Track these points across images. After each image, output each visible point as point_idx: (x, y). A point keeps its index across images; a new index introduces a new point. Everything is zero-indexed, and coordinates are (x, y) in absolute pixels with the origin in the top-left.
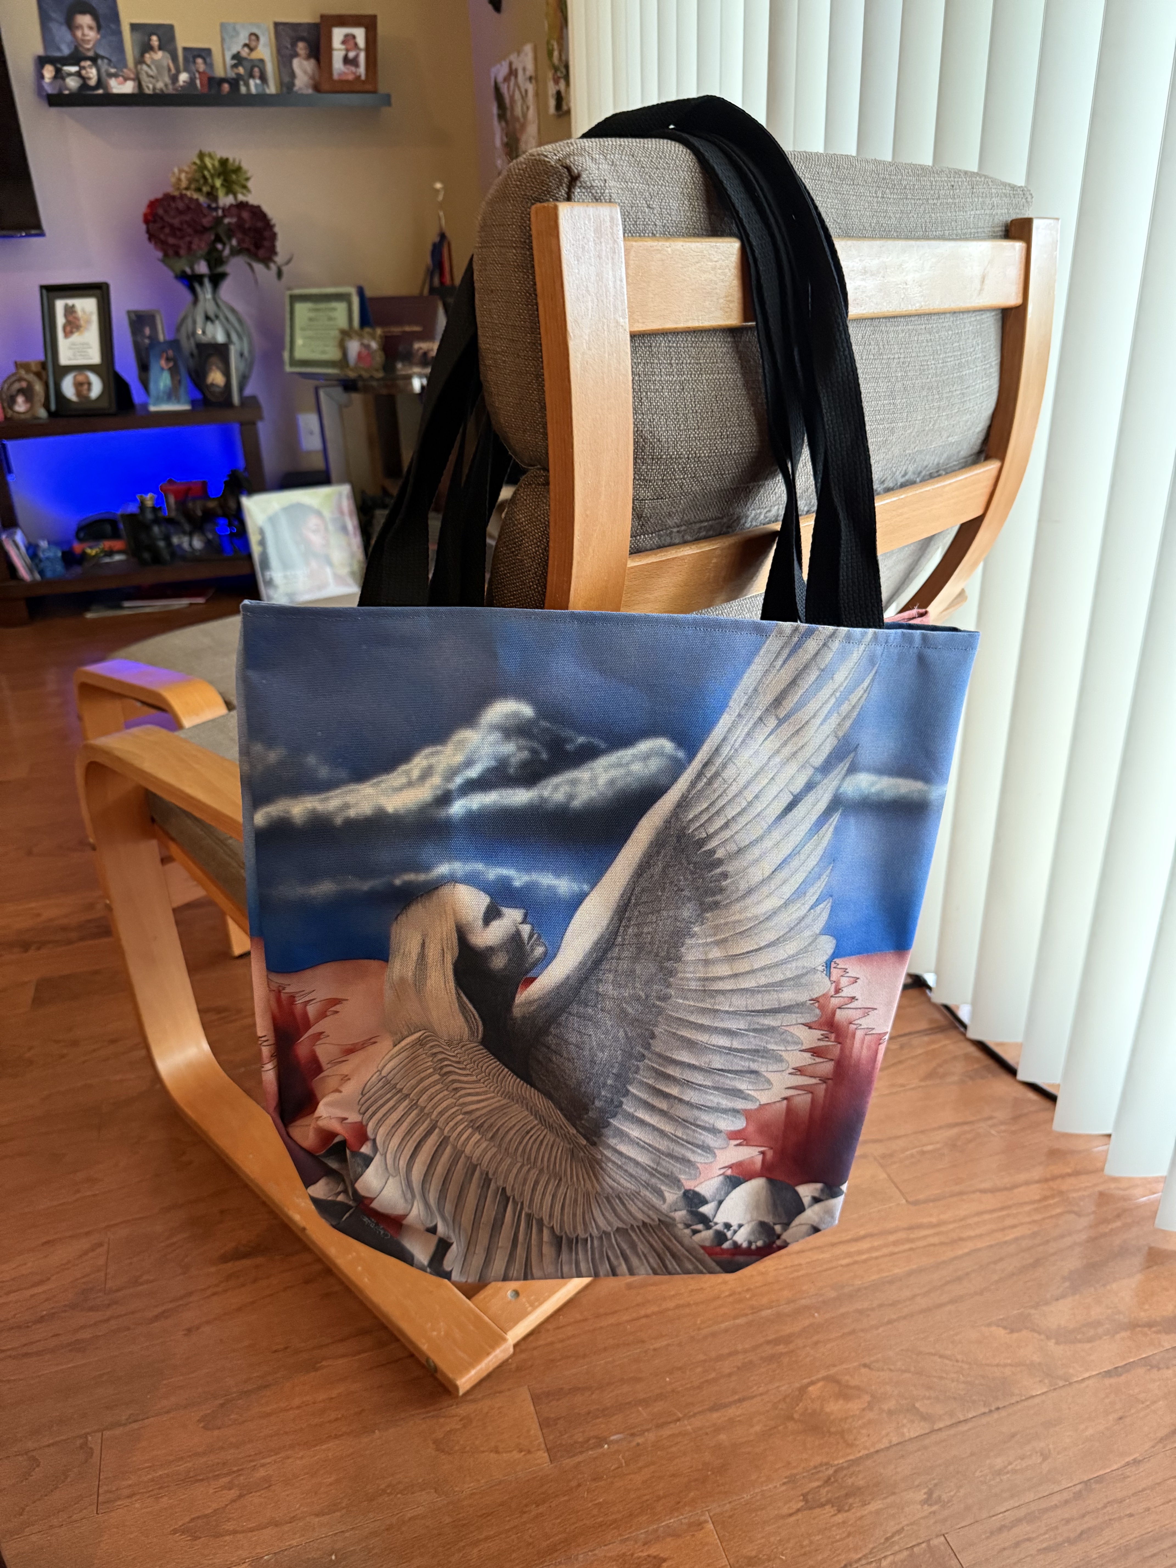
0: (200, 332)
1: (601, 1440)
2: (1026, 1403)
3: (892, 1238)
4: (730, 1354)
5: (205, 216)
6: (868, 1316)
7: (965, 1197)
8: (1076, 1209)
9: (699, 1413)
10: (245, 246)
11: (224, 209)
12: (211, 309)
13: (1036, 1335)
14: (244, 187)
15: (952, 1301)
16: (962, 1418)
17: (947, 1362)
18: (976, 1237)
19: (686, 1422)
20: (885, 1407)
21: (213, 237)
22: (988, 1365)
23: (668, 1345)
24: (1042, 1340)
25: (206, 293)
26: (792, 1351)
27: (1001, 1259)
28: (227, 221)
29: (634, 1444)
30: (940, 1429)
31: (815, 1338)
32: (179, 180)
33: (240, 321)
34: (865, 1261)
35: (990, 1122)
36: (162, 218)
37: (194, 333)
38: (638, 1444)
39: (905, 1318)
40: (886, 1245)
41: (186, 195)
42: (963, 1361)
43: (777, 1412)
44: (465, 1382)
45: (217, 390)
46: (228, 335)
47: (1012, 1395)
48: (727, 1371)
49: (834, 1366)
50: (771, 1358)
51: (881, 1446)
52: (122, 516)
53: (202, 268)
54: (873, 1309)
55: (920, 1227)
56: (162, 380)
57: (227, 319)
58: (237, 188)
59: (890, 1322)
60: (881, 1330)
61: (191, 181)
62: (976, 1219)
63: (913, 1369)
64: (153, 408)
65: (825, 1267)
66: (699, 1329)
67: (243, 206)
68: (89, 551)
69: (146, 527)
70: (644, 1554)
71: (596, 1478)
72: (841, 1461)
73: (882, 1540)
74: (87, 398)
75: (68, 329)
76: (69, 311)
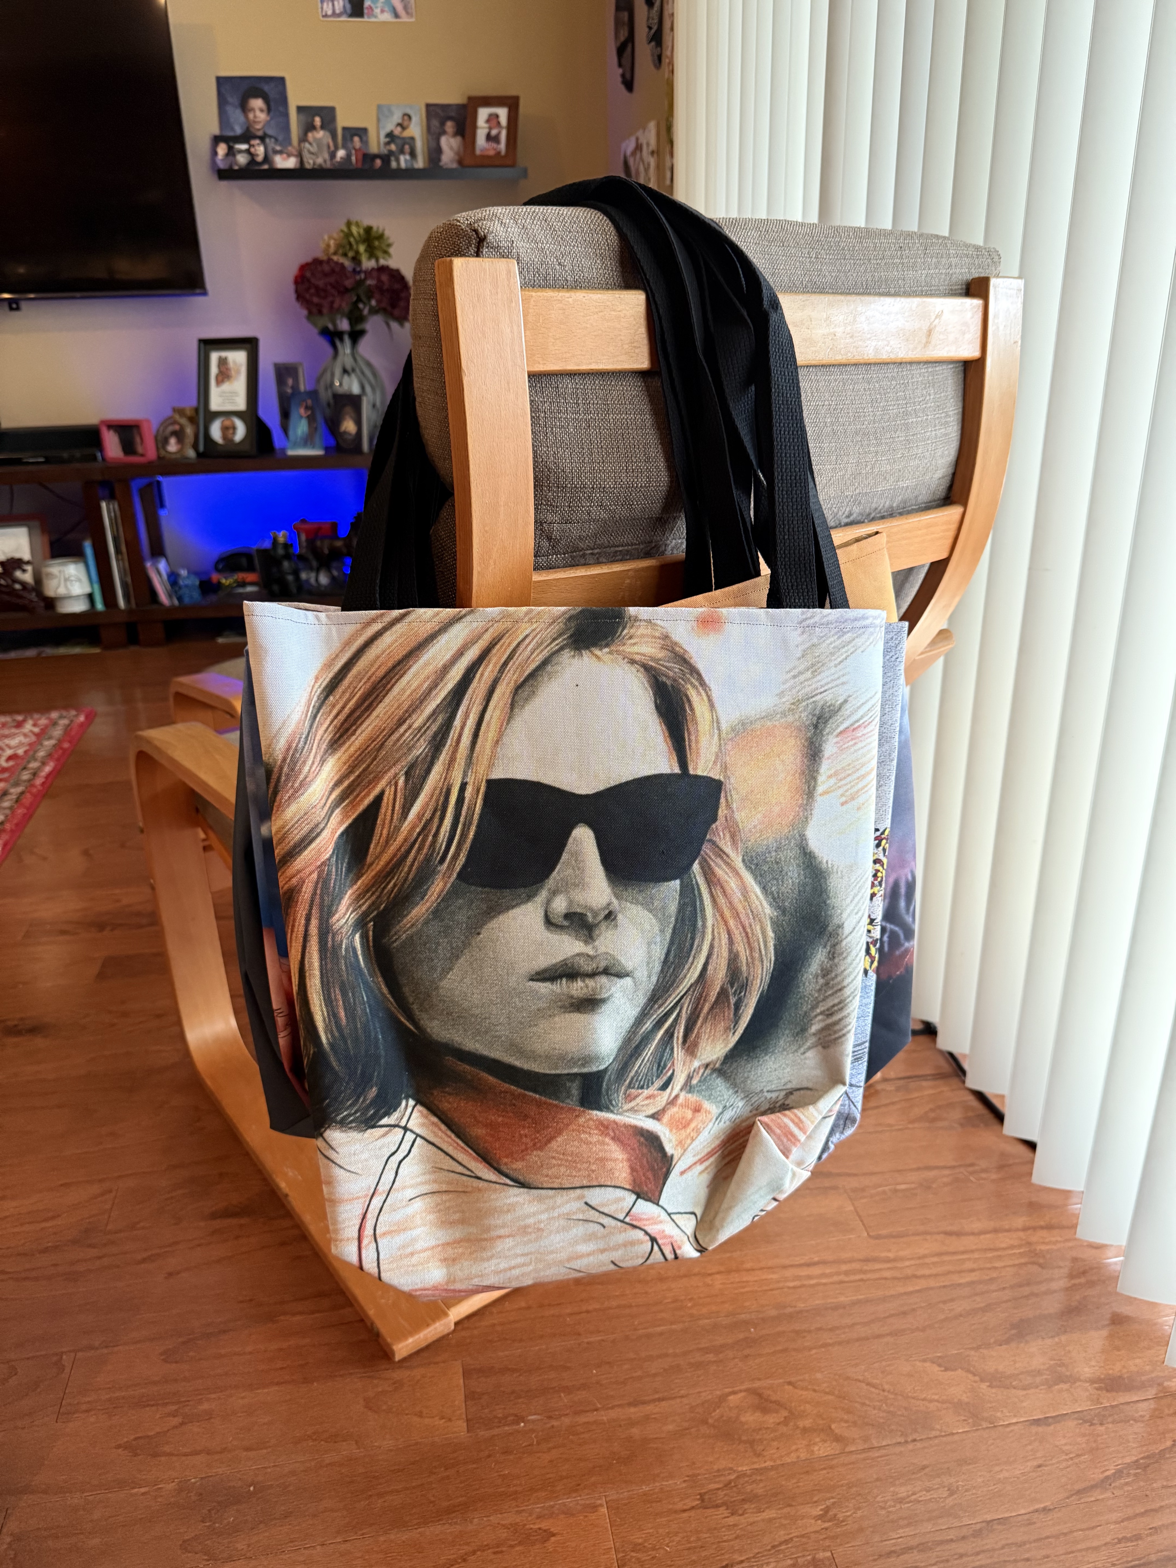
0: (337, 384)
1: (519, 1419)
2: (944, 1439)
3: (844, 1267)
4: (660, 1356)
5: (347, 278)
6: (804, 1337)
7: (928, 1237)
8: (1041, 1261)
9: (619, 1406)
10: (383, 305)
11: (365, 272)
12: (349, 362)
13: (970, 1376)
14: (386, 252)
15: (890, 1334)
16: (876, 1445)
17: (873, 1390)
18: (930, 1276)
19: (603, 1413)
20: (801, 1424)
21: (355, 299)
22: (913, 1398)
23: (603, 1340)
24: (975, 1382)
25: (346, 348)
26: (721, 1361)
27: (952, 1300)
28: (369, 282)
29: (548, 1426)
30: (851, 1452)
31: (747, 1352)
32: (328, 246)
33: (375, 374)
34: (813, 1286)
35: (971, 1169)
36: (309, 281)
37: (332, 384)
38: (553, 1427)
39: (840, 1343)
40: (838, 1274)
41: (332, 260)
42: (889, 1392)
43: (692, 1415)
44: (402, 1348)
45: (349, 437)
46: (363, 388)
47: (933, 1429)
48: (653, 1372)
49: (759, 1379)
50: (698, 1365)
51: (789, 1461)
52: (258, 551)
53: (344, 325)
54: (810, 1332)
55: (875, 1260)
56: (300, 427)
57: (363, 373)
58: (379, 254)
59: (825, 1345)
60: (814, 1351)
61: (339, 246)
62: (935, 1259)
63: (836, 1392)
64: (291, 453)
65: (771, 1287)
66: (635, 1329)
67: (383, 269)
68: (223, 581)
69: (278, 562)
70: (536, 1526)
71: (507, 1452)
72: (746, 1468)
73: (770, 1546)
74: (232, 441)
75: (220, 378)
76: (222, 362)
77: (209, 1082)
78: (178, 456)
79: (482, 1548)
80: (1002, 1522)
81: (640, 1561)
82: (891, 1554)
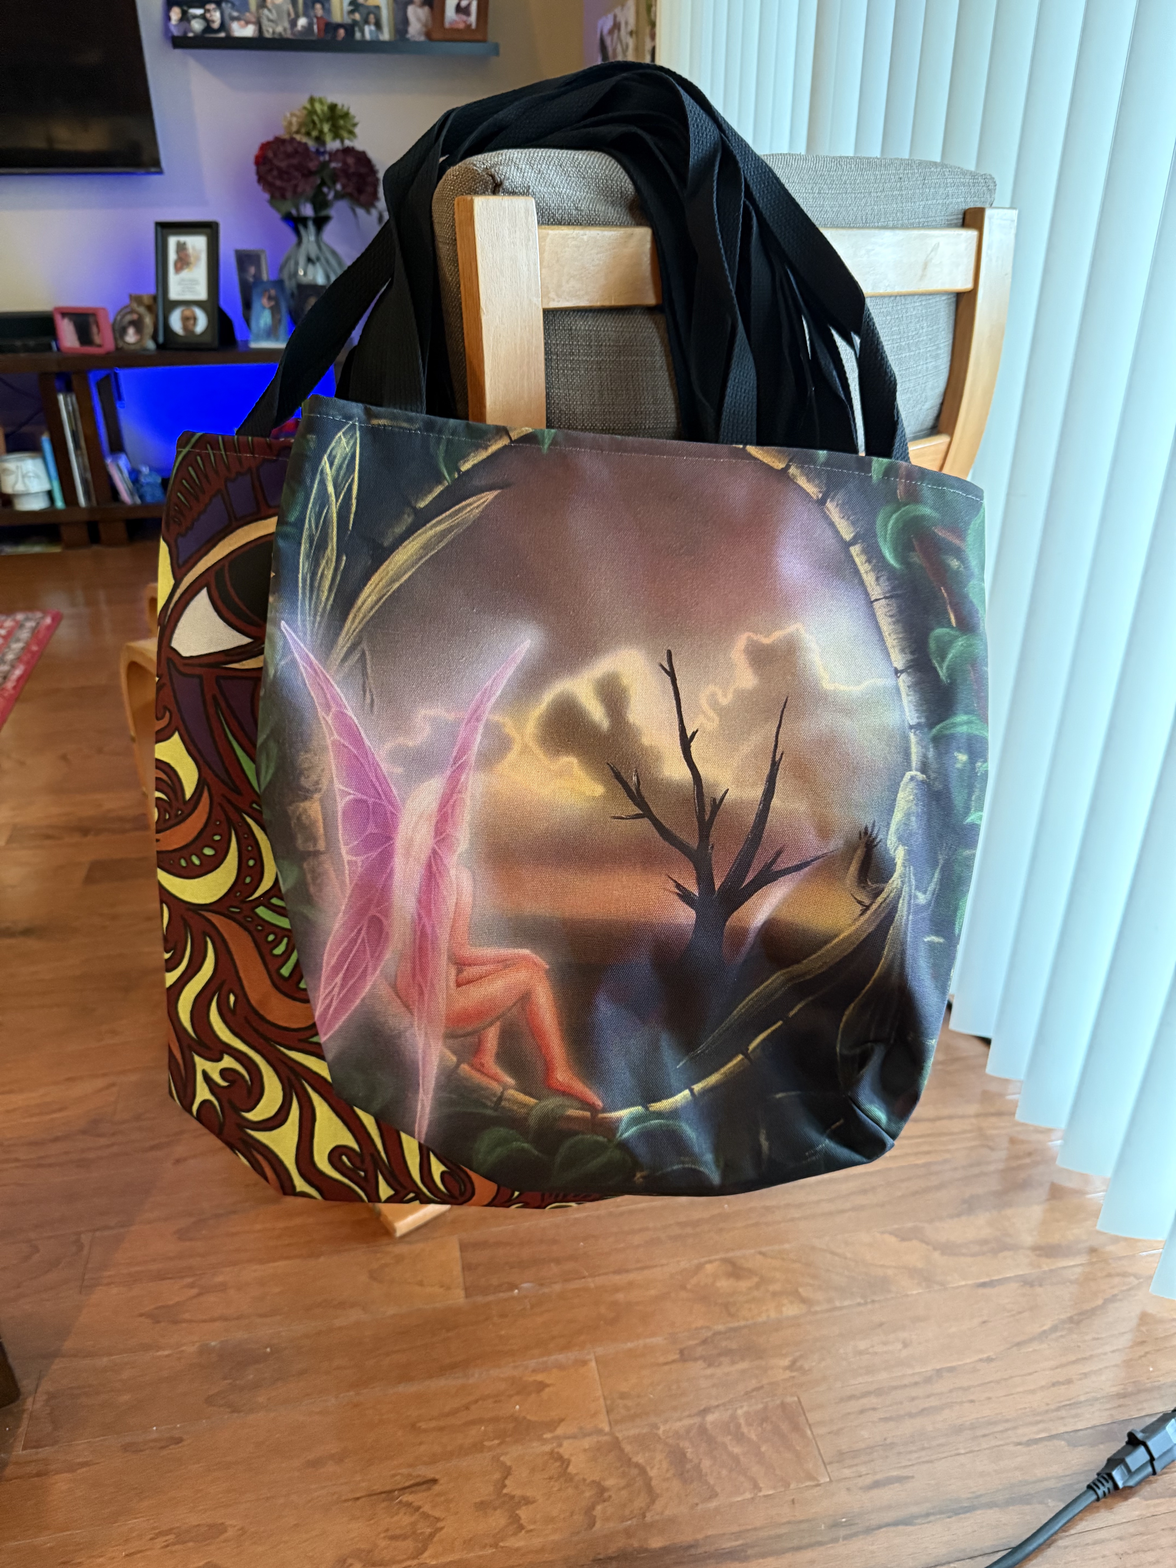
0: (301, 272)
1: (513, 1286)
2: (899, 1300)
4: (641, 1230)
5: (311, 160)
8: (990, 1144)
9: (604, 1274)
10: (349, 190)
11: (330, 154)
12: (314, 251)
13: (924, 1245)
14: (351, 133)
15: (854, 1209)
16: (839, 1305)
17: (837, 1258)
19: (590, 1280)
20: (772, 1288)
21: (319, 181)
22: (873, 1265)
23: (589, 1216)
24: (928, 1250)
25: (309, 236)
26: (698, 1234)
28: (333, 165)
29: (541, 1292)
30: (816, 1313)
31: (721, 1226)
32: (290, 124)
33: (340, 264)
36: (270, 161)
37: (296, 273)
38: (544, 1293)
41: (295, 139)
42: (850, 1260)
43: (672, 1281)
44: (403, 1225)
47: (889, 1292)
48: (636, 1243)
49: (733, 1250)
50: (677, 1238)
51: (760, 1320)
53: (308, 210)
54: (779, 1207)
57: (327, 261)
58: (344, 134)
59: (793, 1220)
60: (782, 1225)
61: (301, 125)
63: (803, 1261)
67: (348, 151)
70: (531, 1379)
71: (503, 1315)
72: (720, 1327)
73: (742, 1393)
74: (193, 332)
75: (179, 265)
76: (181, 247)
78: (138, 347)
79: (484, 1398)
80: (951, 1369)
81: (627, 1408)
82: (851, 1397)
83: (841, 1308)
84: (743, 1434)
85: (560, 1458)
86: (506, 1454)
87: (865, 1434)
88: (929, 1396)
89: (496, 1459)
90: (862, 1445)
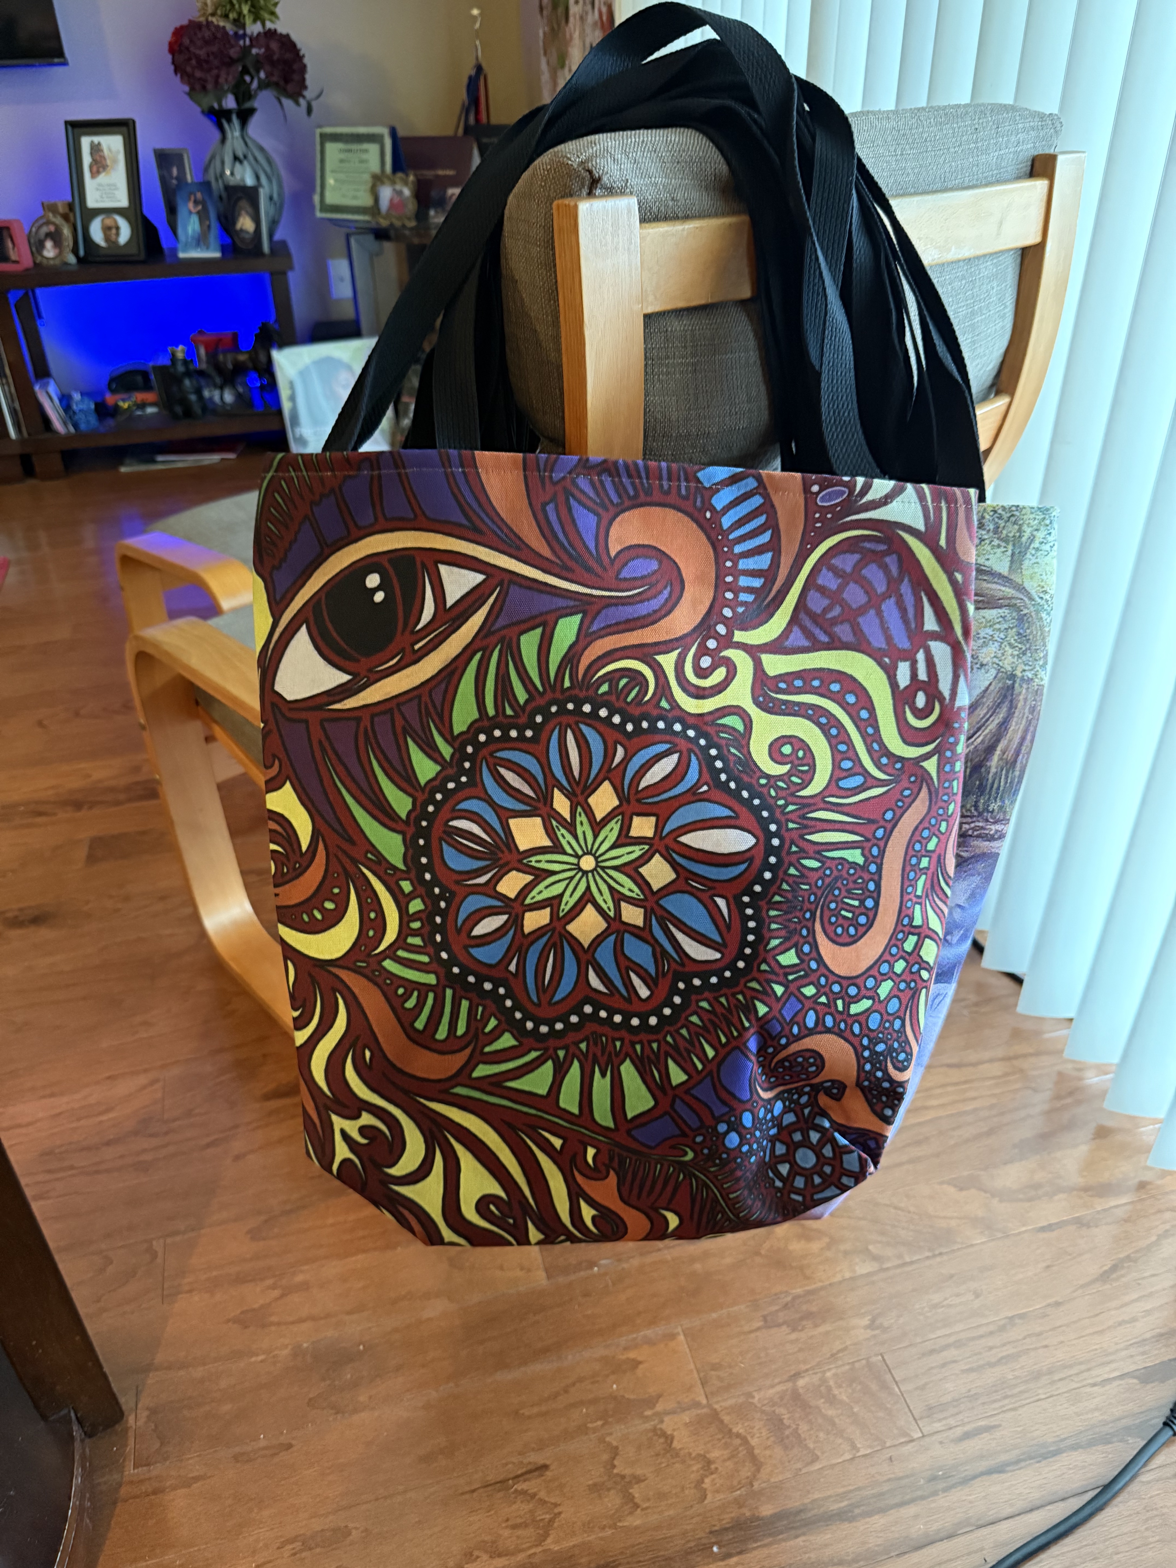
0: (228, 172)
1: (592, 1264)
2: (967, 1250)
5: (232, 45)
8: (1034, 1085)
10: (274, 79)
11: (251, 38)
12: (239, 147)
13: (982, 1193)
14: (273, 13)
16: (908, 1259)
17: (901, 1213)
18: (937, 1106)
21: (240, 69)
22: (936, 1217)
24: (987, 1198)
25: (234, 131)
27: (960, 1127)
28: (254, 51)
29: (621, 1268)
30: (887, 1269)
32: (205, 4)
33: (268, 159)
36: (186, 49)
37: (223, 174)
41: (212, 22)
42: (914, 1213)
43: (747, 1248)
45: (247, 236)
46: (258, 178)
47: (956, 1242)
51: (835, 1280)
52: (154, 368)
53: (230, 102)
56: (190, 225)
57: (256, 159)
58: (265, 15)
61: (217, 6)
62: (939, 1091)
64: (182, 255)
67: (271, 34)
68: (121, 404)
69: (178, 380)
70: (624, 1357)
71: (586, 1295)
72: (799, 1291)
73: (828, 1355)
74: (116, 243)
75: (95, 169)
76: (96, 149)
77: (233, 965)
78: (57, 262)
79: (581, 1380)
80: (1022, 1316)
81: (720, 1378)
82: (932, 1352)
83: (912, 1263)
84: (834, 1396)
85: (664, 1434)
86: (611, 1434)
87: (949, 1386)
88: (1004, 1345)
89: (601, 1440)
90: (948, 1398)
